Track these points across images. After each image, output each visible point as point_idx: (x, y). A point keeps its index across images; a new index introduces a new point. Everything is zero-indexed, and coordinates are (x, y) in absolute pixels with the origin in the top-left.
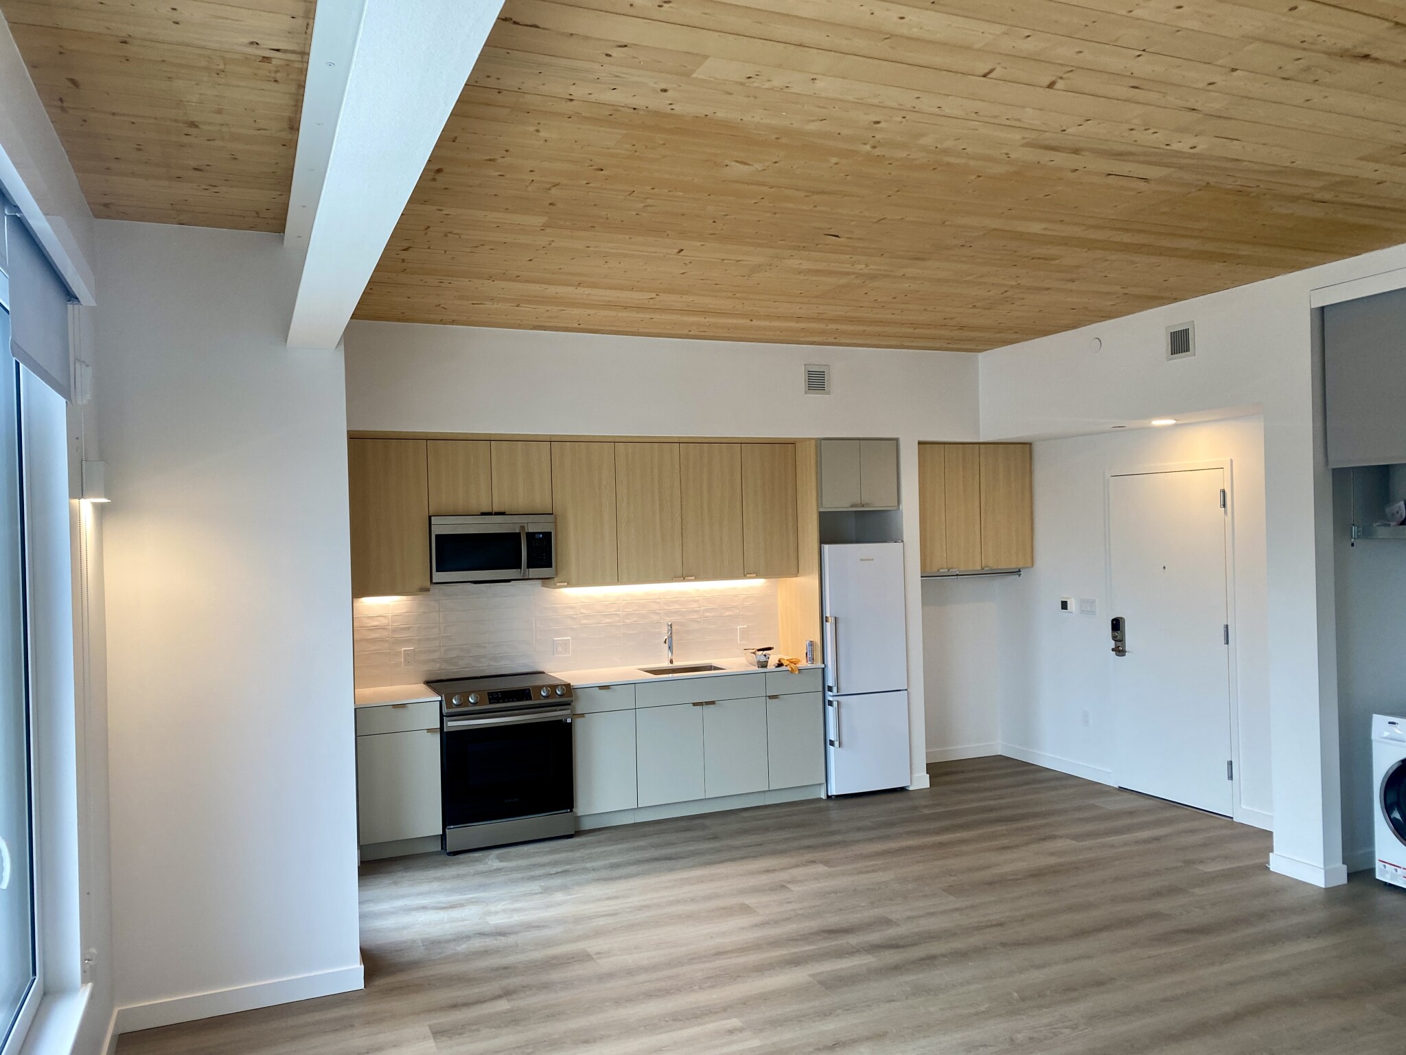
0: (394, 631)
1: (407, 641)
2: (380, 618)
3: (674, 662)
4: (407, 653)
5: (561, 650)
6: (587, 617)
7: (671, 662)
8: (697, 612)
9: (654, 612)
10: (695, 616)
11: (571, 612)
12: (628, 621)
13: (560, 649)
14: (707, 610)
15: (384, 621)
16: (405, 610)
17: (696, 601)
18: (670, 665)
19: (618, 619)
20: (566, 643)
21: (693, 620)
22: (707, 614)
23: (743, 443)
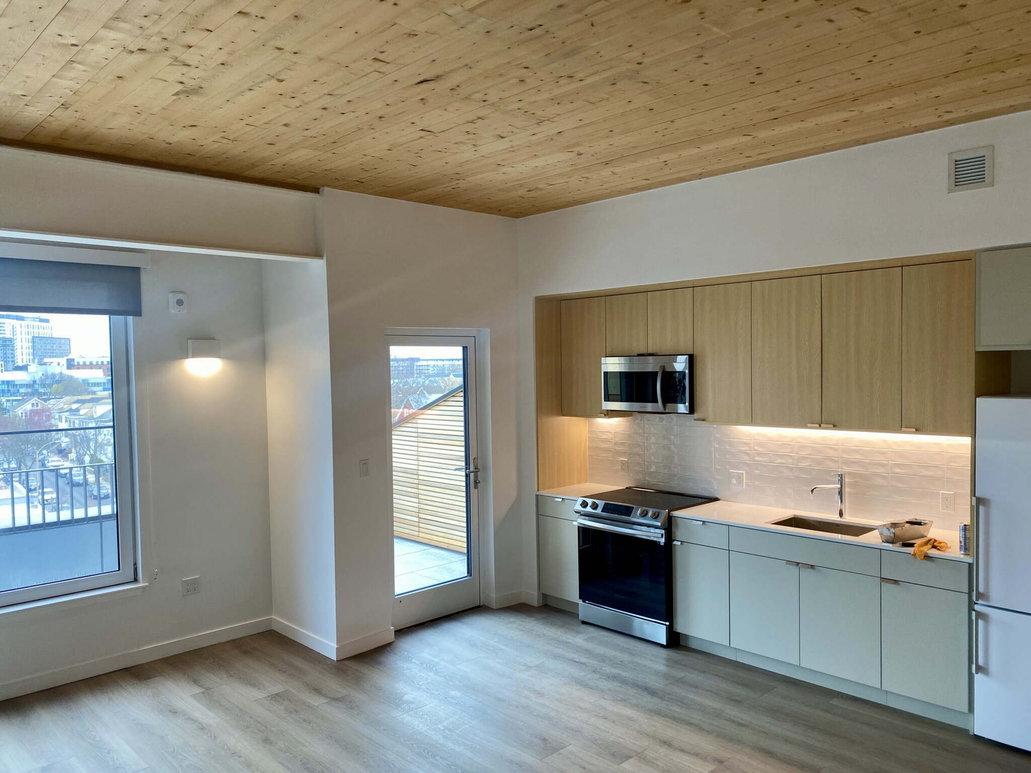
0: (616, 444)
1: (623, 454)
2: (607, 433)
3: (844, 516)
4: (623, 463)
5: (735, 483)
6: (760, 454)
7: (841, 514)
8: (883, 465)
9: (830, 459)
10: (880, 470)
11: (745, 448)
12: (802, 465)
13: (734, 481)
14: (898, 465)
15: (610, 436)
16: (622, 429)
17: (883, 453)
18: (839, 519)
19: (790, 461)
20: (739, 478)
21: (879, 475)
22: (898, 470)
23: (903, 265)
